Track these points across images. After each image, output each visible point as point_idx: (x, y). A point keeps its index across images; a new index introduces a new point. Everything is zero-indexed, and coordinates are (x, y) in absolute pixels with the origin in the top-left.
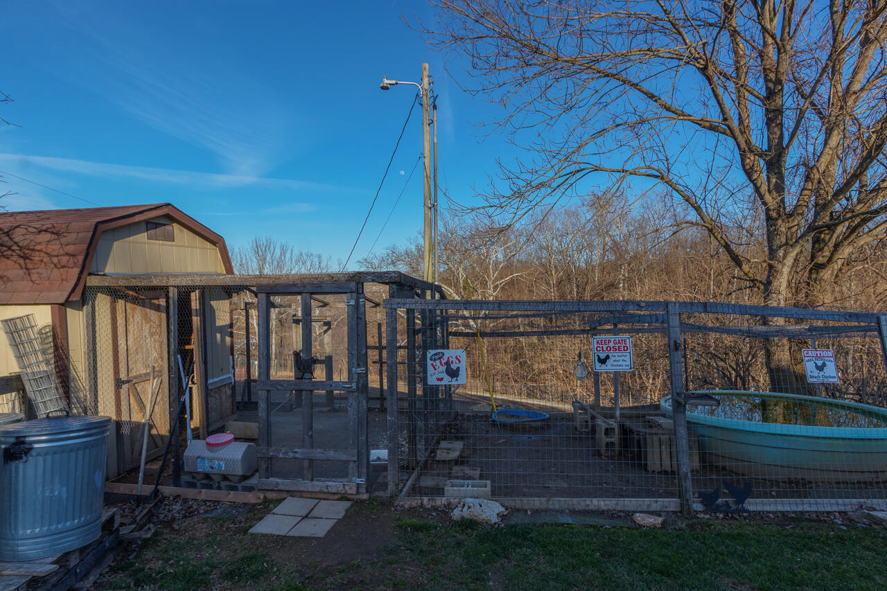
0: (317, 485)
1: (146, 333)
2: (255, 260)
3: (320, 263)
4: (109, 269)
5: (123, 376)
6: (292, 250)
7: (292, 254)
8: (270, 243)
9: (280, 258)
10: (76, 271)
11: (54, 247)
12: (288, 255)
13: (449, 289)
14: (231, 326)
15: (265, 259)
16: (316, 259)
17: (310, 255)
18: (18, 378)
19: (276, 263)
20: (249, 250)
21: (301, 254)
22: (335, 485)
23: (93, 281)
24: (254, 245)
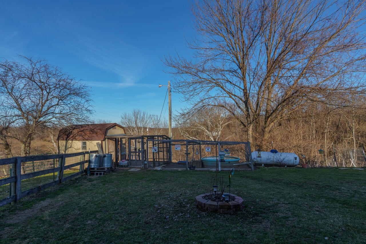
0: (137, 167)
1: (112, 144)
2: (133, 117)
3: (157, 118)
4: (107, 135)
5: (109, 152)
6: (147, 114)
7: (147, 115)
8: (139, 111)
9: (143, 117)
10: (104, 136)
11: (100, 132)
12: (146, 115)
13: (204, 128)
14: (125, 143)
15: (137, 117)
16: (156, 117)
17: (153, 116)
18: (98, 151)
19: (141, 119)
20: (132, 114)
21: (150, 115)
22: (140, 167)
23: (106, 137)
24: (134, 112)
